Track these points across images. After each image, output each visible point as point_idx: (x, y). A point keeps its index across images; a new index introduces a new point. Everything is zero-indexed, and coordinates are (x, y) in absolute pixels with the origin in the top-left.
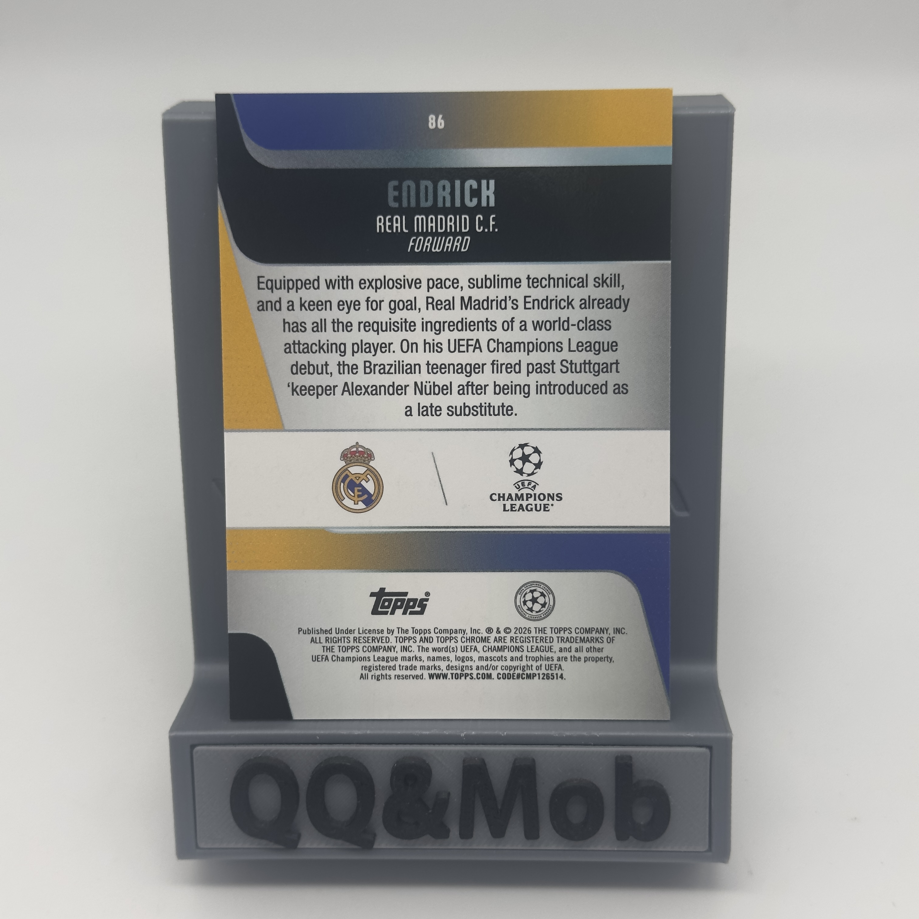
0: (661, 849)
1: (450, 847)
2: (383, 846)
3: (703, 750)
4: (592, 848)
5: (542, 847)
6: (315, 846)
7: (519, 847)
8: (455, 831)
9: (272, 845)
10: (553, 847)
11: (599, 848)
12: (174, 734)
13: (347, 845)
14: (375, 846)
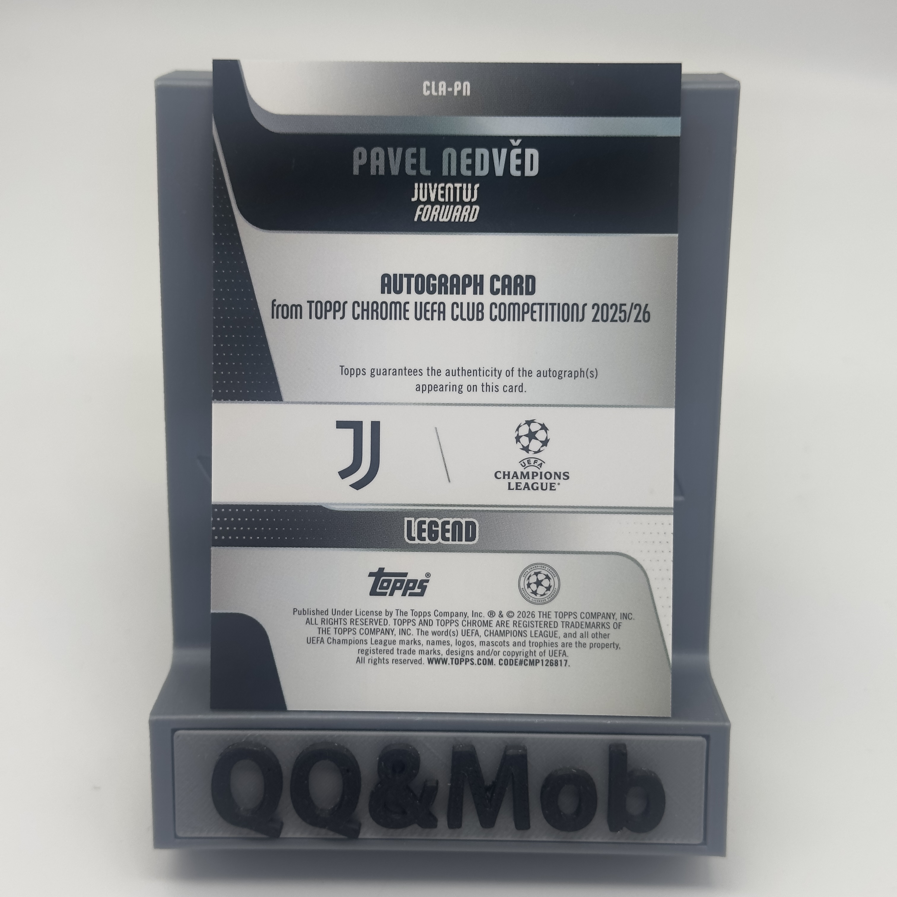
0: (655, 841)
1: (438, 837)
2: (368, 836)
3: (700, 739)
4: (583, 840)
5: (533, 839)
6: (298, 835)
7: (509, 838)
8: (442, 821)
9: (253, 834)
10: (544, 839)
11: (591, 840)
12: (155, 718)
13: (331, 835)
14: (361, 836)
